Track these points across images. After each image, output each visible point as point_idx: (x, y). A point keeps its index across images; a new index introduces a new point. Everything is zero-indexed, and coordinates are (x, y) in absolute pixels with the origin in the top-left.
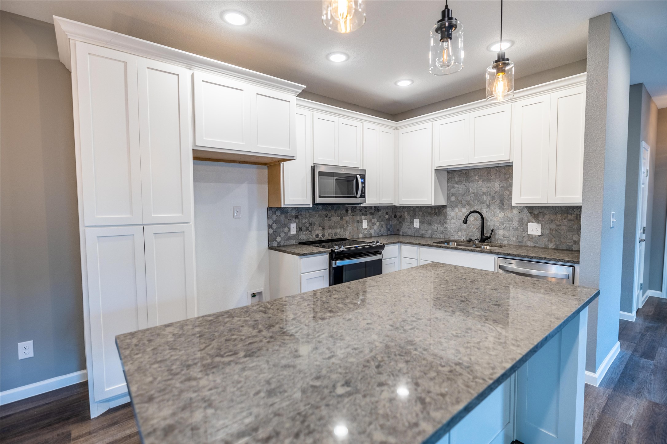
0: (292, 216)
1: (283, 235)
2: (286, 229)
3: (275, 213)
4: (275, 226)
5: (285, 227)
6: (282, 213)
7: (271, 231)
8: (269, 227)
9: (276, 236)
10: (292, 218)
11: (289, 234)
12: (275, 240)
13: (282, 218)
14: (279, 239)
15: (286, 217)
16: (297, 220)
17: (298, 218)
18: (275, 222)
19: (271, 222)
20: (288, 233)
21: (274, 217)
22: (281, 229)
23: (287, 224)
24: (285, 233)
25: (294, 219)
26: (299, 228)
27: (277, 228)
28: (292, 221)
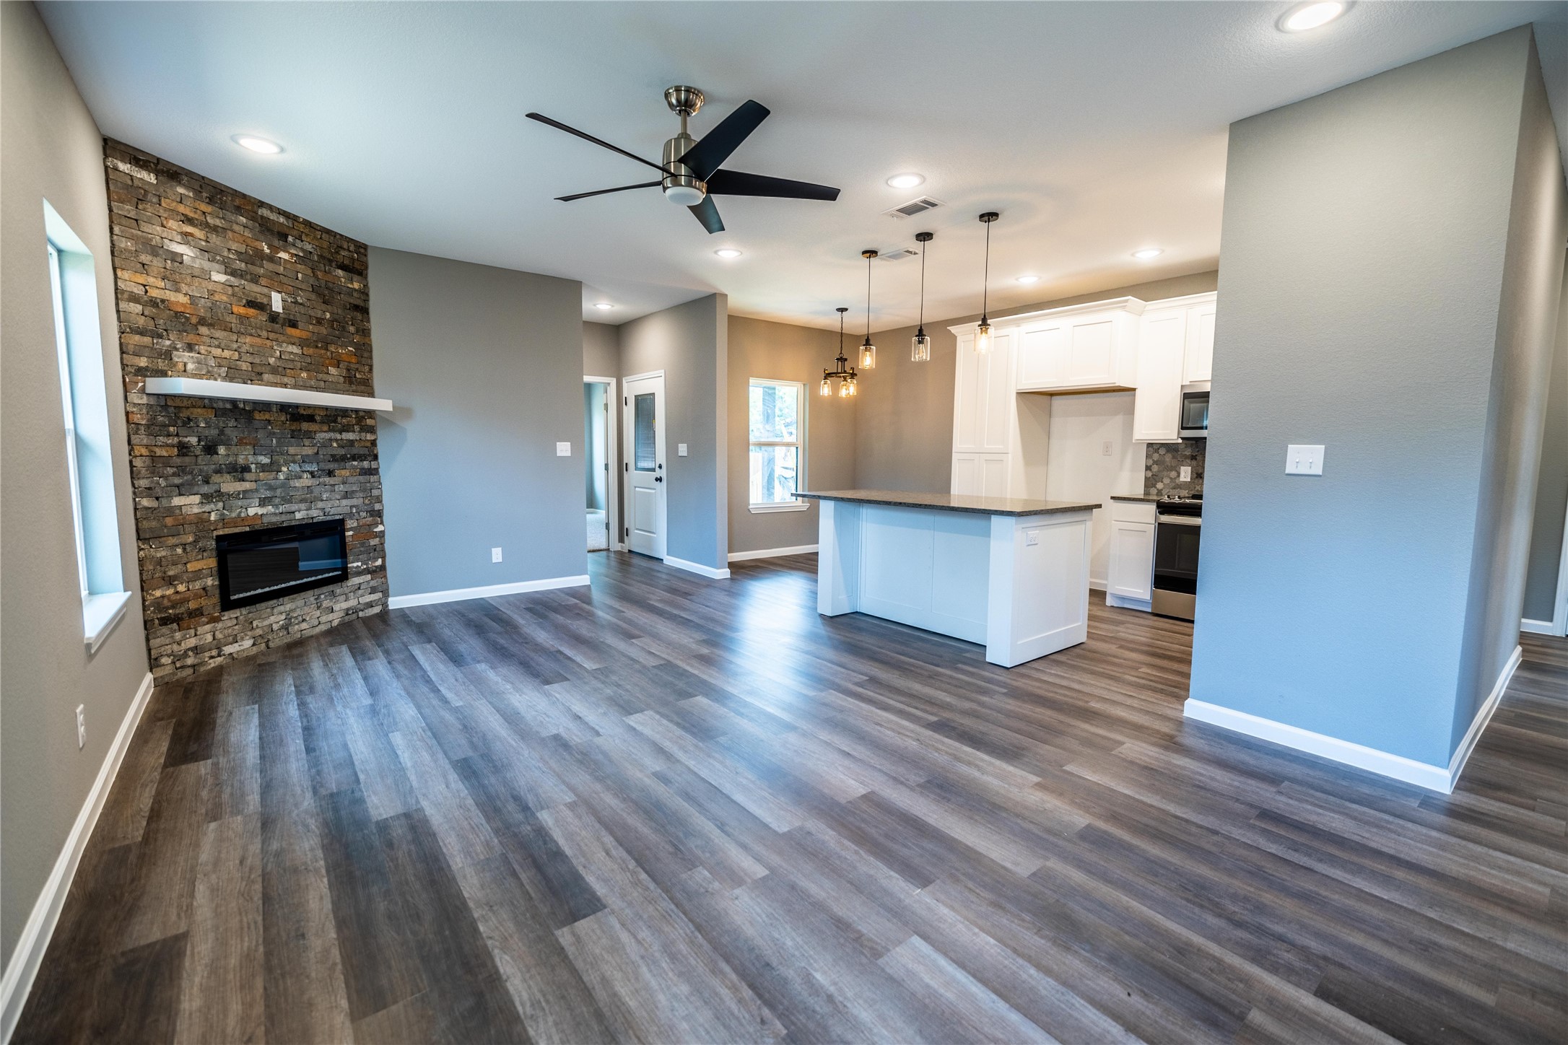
0: (1186, 457)
1: (1167, 481)
2: (1173, 474)
3: (1157, 451)
4: (1155, 468)
5: (1171, 471)
6: (1168, 451)
7: (1150, 474)
8: (1148, 468)
9: (1157, 482)
10: (1186, 458)
11: (1177, 481)
12: (1154, 486)
13: (1168, 458)
14: (1160, 486)
15: (1174, 457)
16: (1194, 463)
17: (1196, 459)
18: (1155, 462)
19: (1150, 462)
20: (1175, 478)
21: (1156, 456)
22: (1165, 473)
23: (1176, 467)
24: (1171, 478)
25: (1189, 461)
26: (1197, 474)
27: (1159, 471)
28: (1184, 463)
